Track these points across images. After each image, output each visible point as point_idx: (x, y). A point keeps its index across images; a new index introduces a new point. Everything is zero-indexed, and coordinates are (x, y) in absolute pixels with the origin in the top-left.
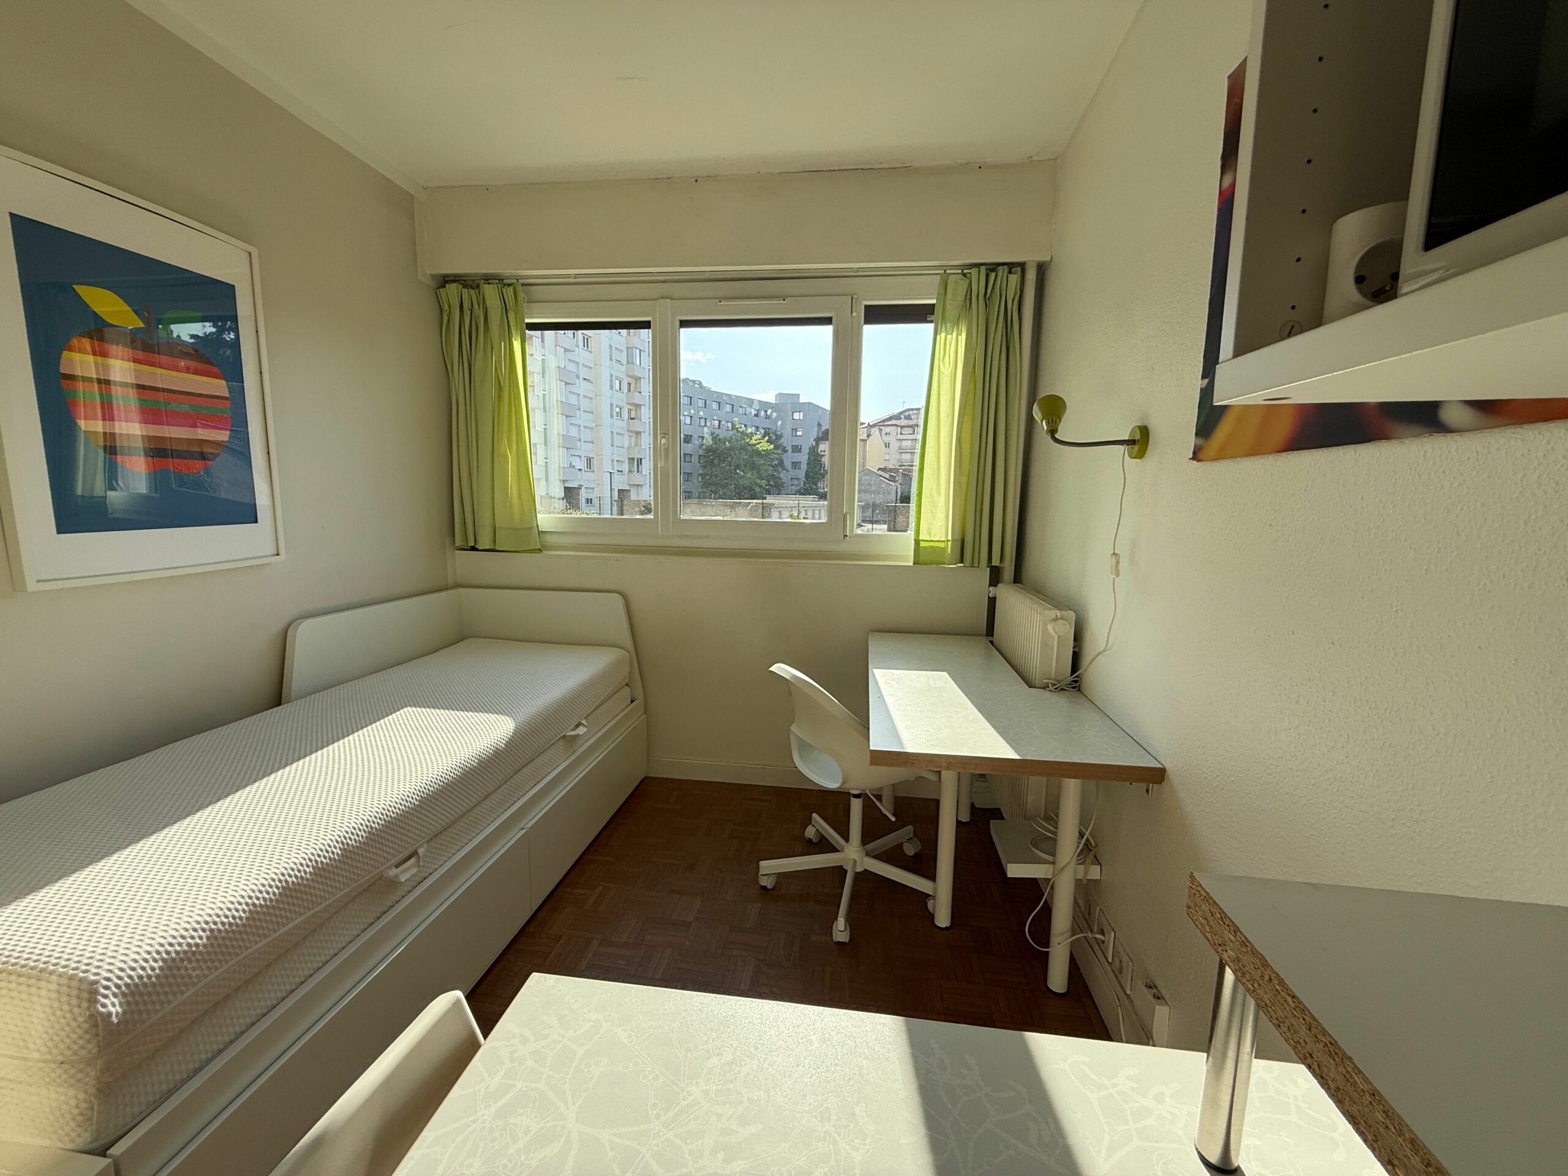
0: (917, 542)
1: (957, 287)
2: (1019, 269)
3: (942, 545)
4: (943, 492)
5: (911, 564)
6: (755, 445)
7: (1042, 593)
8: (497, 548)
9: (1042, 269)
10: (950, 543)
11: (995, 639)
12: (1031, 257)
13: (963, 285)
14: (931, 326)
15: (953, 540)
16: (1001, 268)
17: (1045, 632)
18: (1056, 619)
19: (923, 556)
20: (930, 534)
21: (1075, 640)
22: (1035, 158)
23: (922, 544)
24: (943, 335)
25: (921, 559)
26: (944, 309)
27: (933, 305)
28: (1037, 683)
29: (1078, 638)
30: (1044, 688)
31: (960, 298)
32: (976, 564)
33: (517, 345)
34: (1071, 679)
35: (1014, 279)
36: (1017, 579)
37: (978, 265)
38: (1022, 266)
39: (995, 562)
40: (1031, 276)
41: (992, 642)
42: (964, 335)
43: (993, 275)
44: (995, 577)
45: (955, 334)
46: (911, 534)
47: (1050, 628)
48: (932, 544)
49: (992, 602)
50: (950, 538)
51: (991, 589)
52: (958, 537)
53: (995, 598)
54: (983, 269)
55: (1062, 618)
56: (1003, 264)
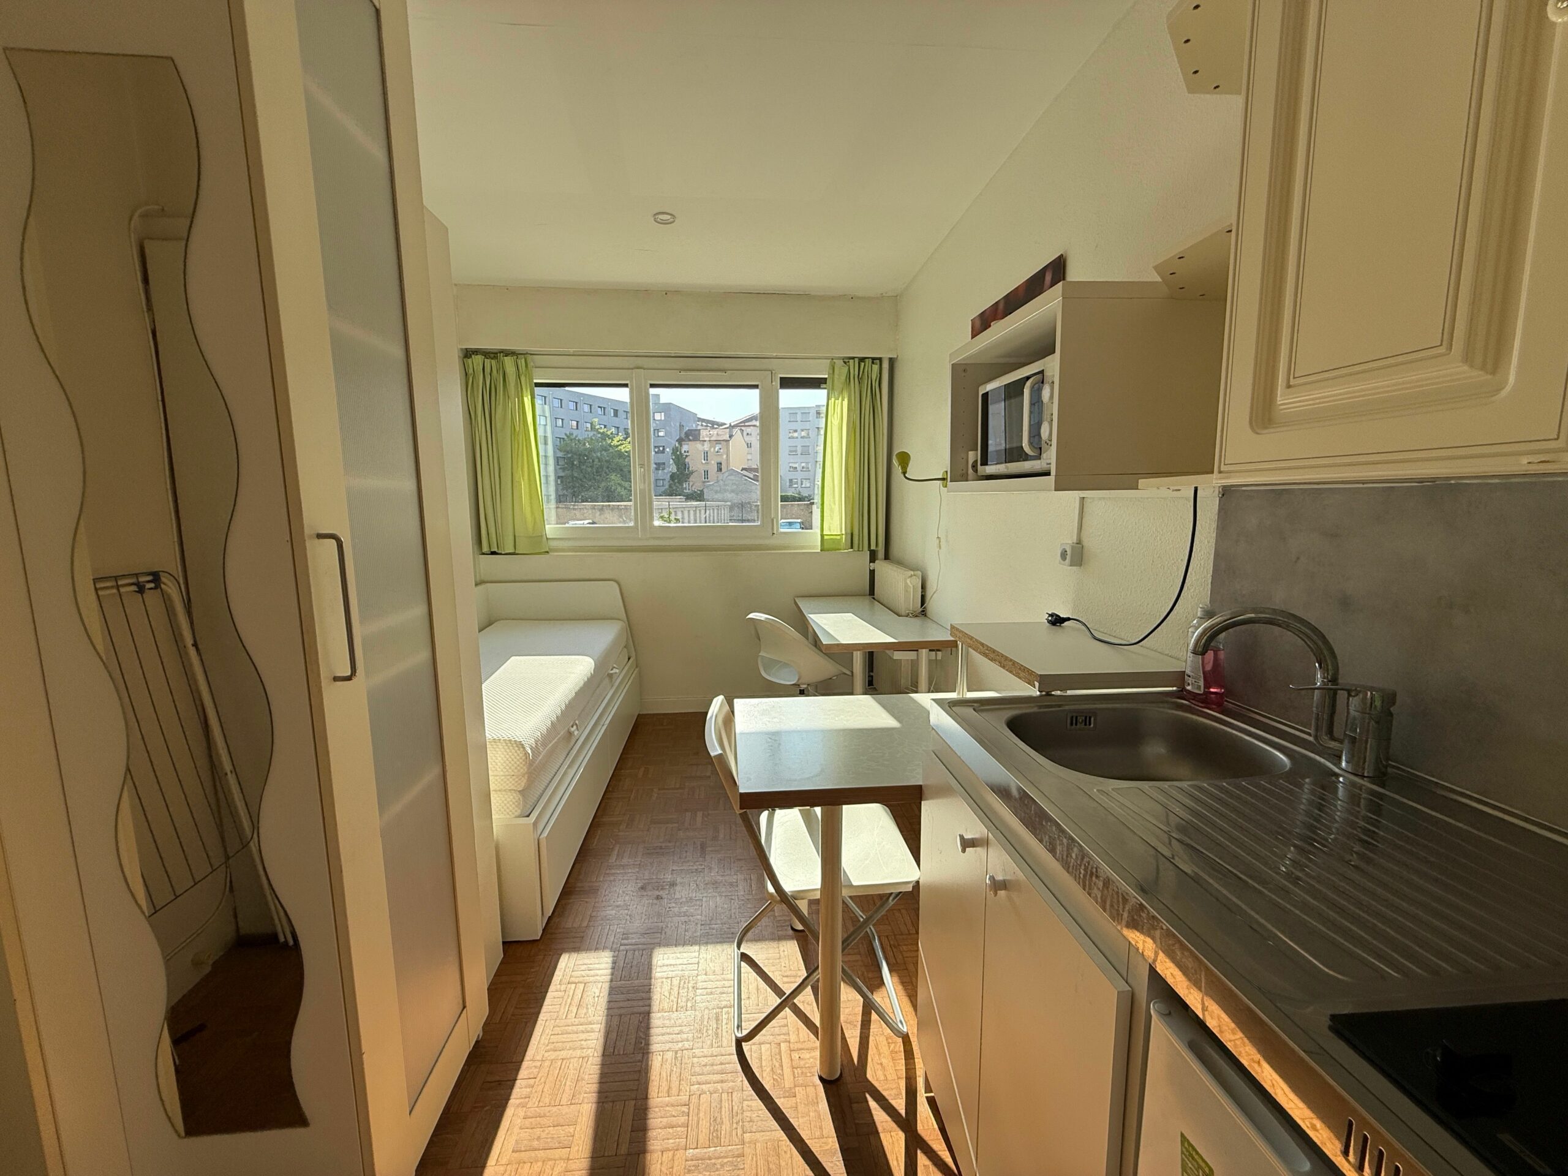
0: (822, 536)
1: (841, 371)
2: (878, 361)
3: (839, 537)
4: (837, 503)
5: (819, 551)
6: (617, 446)
7: (900, 563)
8: (517, 552)
9: (892, 362)
10: (844, 536)
11: (875, 597)
12: (886, 355)
13: (845, 370)
14: (825, 391)
15: (846, 533)
16: (867, 360)
17: (906, 585)
18: (911, 576)
19: (827, 546)
20: (830, 530)
21: (922, 588)
22: (884, 295)
23: (826, 537)
24: (833, 399)
25: (826, 546)
26: (833, 381)
27: (826, 379)
28: (903, 614)
29: (923, 587)
30: (907, 616)
31: (843, 378)
32: (861, 549)
33: (527, 401)
34: (921, 610)
35: (876, 367)
36: (887, 557)
37: (853, 358)
38: (880, 359)
39: (873, 547)
40: (886, 365)
41: (874, 598)
42: (846, 403)
43: (863, 364)
44: (873, 557)
45: (840, 399)
46: (816, 530)
47: (908, 581)
48: (832, 537)
49: (872, 573)
50: (844, 532)
51: (871, 564)
52: (849, 531)
53: (874, 570)
54: (857, 360)
55: (914, 575)
56: (868, 358)
